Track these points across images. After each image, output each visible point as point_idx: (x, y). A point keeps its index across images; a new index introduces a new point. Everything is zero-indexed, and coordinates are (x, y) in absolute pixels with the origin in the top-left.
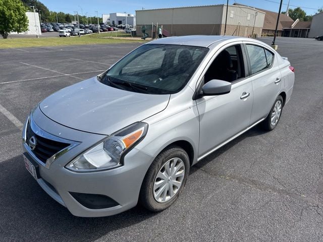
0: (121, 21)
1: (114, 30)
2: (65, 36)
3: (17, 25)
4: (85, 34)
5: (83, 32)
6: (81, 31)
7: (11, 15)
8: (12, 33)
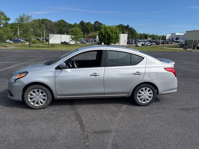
0: (178, 38)
1: (171, 43)
2: (138, 46)
3: (114, 40)
4: (151, 45)
5: (150, 44)
6: (148, 43)
7: (112, 36)
8: (112, 44)
